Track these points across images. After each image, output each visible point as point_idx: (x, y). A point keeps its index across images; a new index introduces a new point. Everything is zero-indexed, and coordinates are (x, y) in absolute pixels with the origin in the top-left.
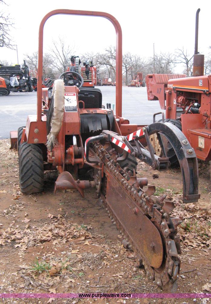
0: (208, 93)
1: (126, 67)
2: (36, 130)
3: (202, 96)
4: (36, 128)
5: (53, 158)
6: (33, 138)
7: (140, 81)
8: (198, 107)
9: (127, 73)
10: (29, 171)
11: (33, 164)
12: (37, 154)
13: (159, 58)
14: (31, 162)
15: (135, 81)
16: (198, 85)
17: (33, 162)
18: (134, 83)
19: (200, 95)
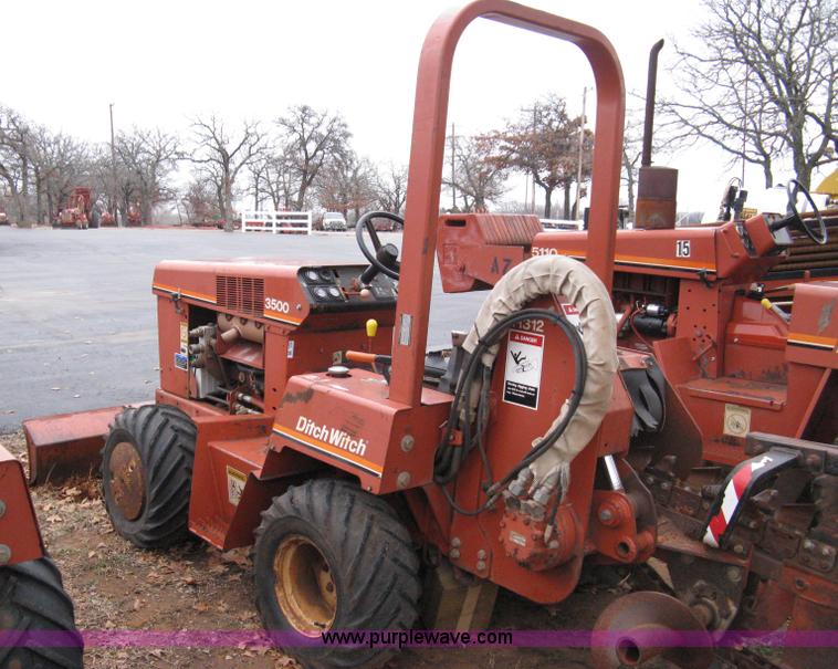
0: (713, 278)
2: (407, 440)
3: (683, 288)
4: (408, 431)
5: (554, 544)
7: (87, 212)
8: (662, 316)
9: (39, 187)
10: (388, 600)
11: (399, 570)
12: (396, 527)
13: (129, 145)
14: (388, 560)
15: (73, 210)
16: (671, 255)
17: (395, 560)
18: (70, 219)
19: (676, 282)
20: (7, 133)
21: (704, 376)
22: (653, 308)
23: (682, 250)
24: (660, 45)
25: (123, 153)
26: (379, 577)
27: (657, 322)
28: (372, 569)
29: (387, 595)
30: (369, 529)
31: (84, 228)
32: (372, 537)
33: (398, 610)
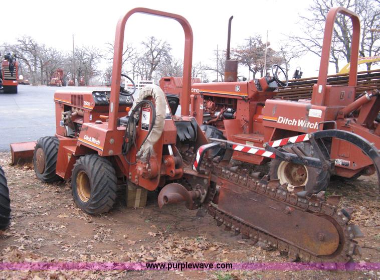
0: (247, 98)
1: (41, 62)
2: (112, 141)
3: (238, 102)
4: (112, 138)
5: (149, 170)
6: (108, 150)
7: (61, 79)
8: (232, 112)
9: (42, 69)
10: (105, 188)
11: (109, 180)
12: (110, 168)
13: (80, 52)
14: (105, 176)
15: (55, 79)
16: (234, 91)
17: (108, 177)
18: (54, 82)
19: (236, 100)
20: (28, 46)
21: (245, 133)
22: (229, 110)
23: (237, 89)
24: (232, 18)
25: (78, 56)
26: (102, 181)
27: (231, 114)
28: (100, 178)
29: (104, 187)
30: (100, 167)
31: (60, 86)
32: (101, 169)
33: (108, 192)
